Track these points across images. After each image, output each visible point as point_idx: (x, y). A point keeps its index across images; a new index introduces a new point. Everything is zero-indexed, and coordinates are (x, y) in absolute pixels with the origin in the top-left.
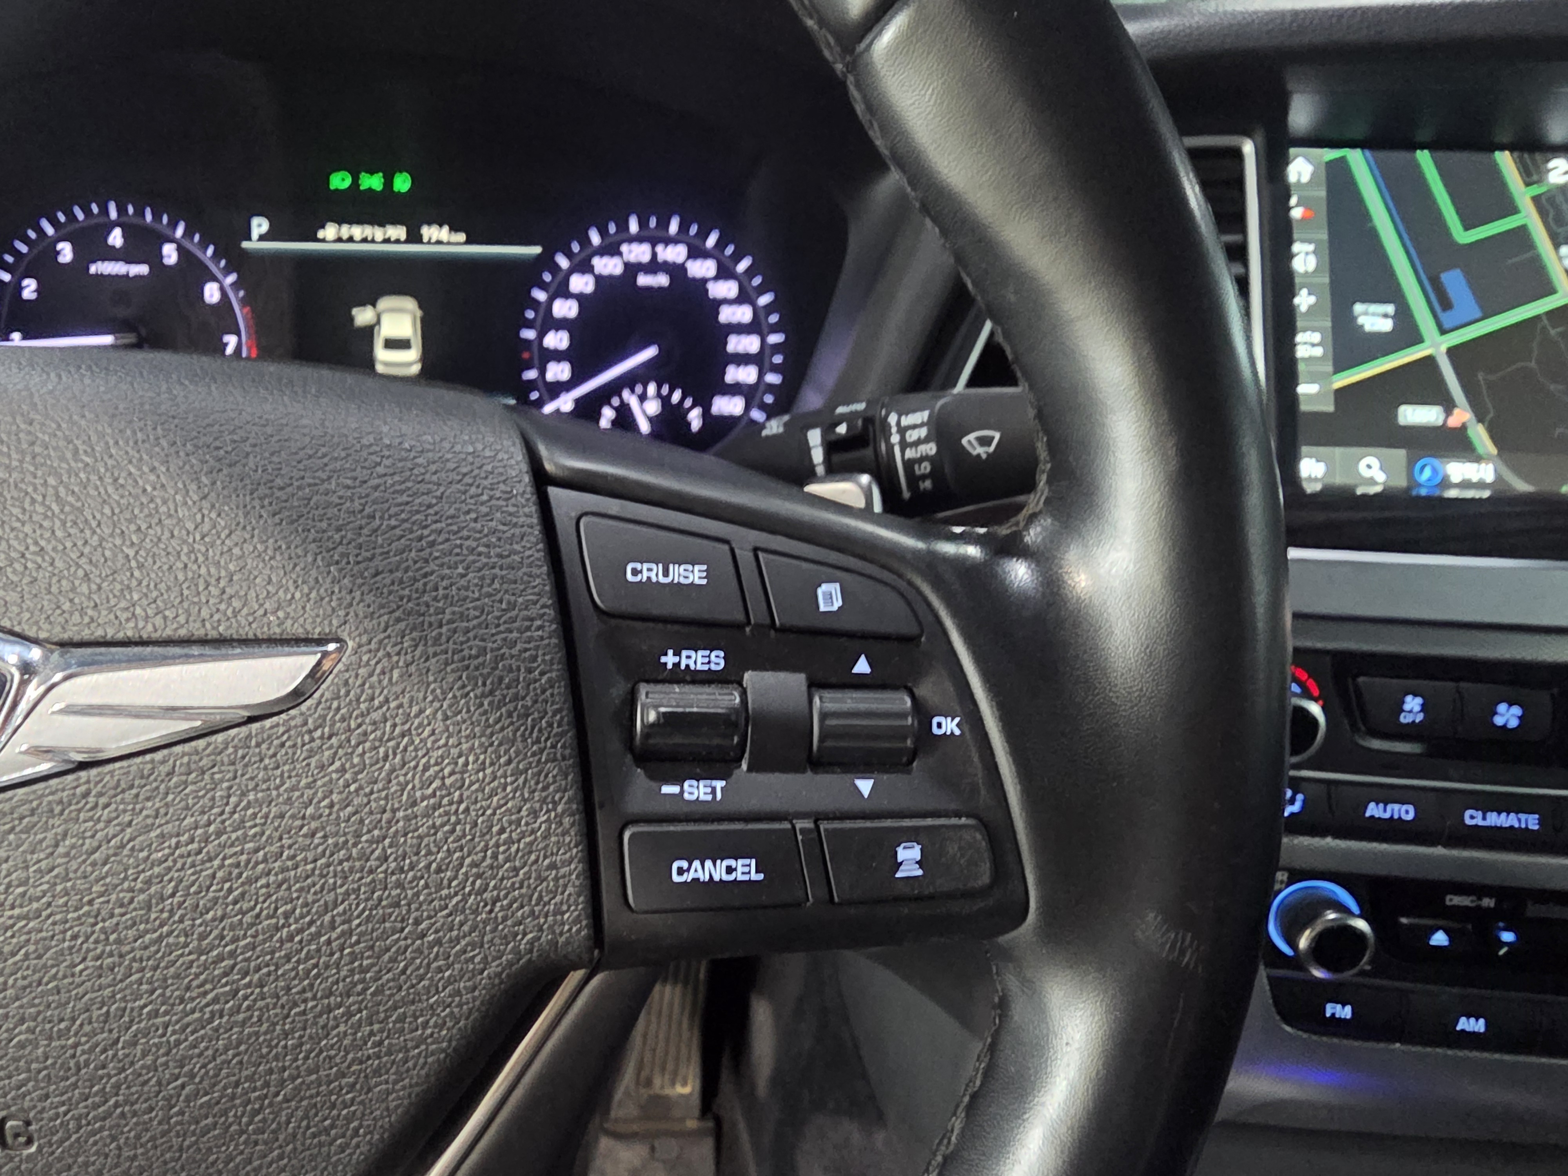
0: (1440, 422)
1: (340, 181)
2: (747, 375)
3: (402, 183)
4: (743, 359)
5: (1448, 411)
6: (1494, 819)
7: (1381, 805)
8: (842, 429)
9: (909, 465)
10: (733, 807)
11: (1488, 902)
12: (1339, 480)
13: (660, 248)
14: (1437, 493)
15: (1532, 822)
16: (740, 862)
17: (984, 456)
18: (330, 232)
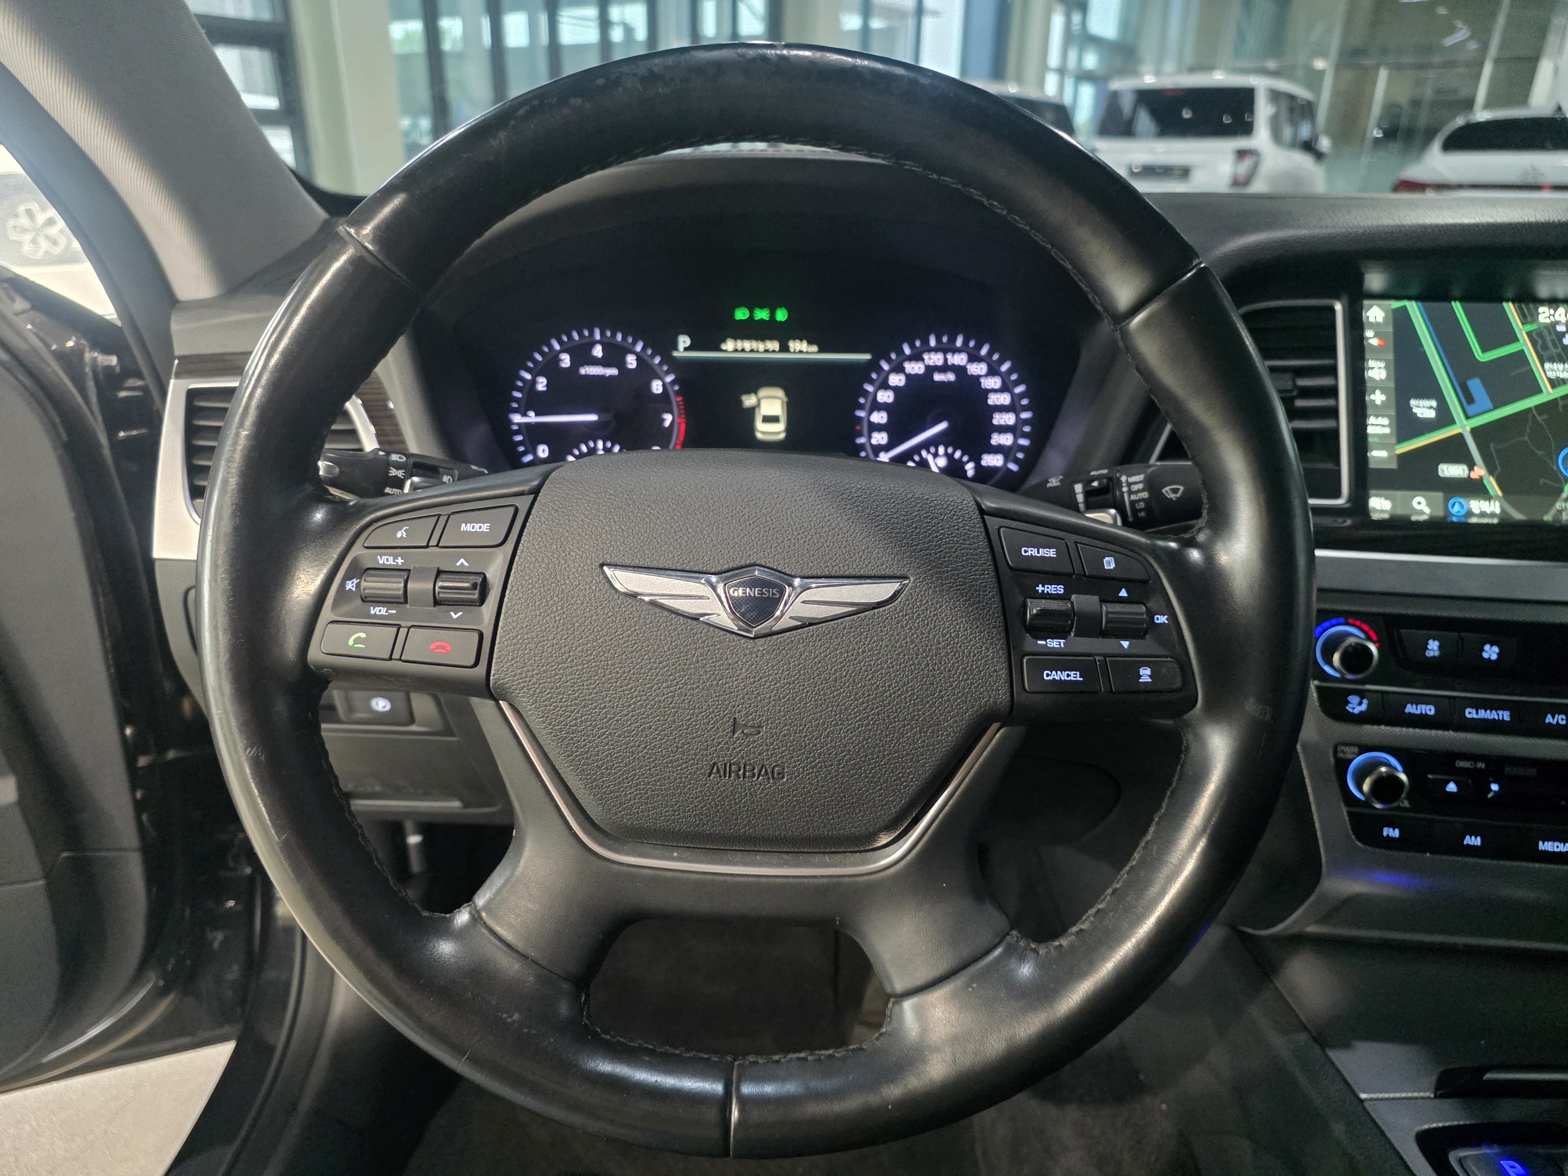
0: (1466, 476)
1: (741, 314)
2: (1006, 440)
3: (781, 315)
4: (1003, 429)
5: (1471, 468)
6: (1483, 714)
7: (1414, 706)
8: (1095, 484)
9: (1133, 503)
10: (1069, 650)
11: (1481, 765)
12: (1400, 511)
13: (949, 356)
14: (1463, 520)
15: (1506, 715)
16: (1072, 672)
17: (1174, 499)
18: (729, 345)
